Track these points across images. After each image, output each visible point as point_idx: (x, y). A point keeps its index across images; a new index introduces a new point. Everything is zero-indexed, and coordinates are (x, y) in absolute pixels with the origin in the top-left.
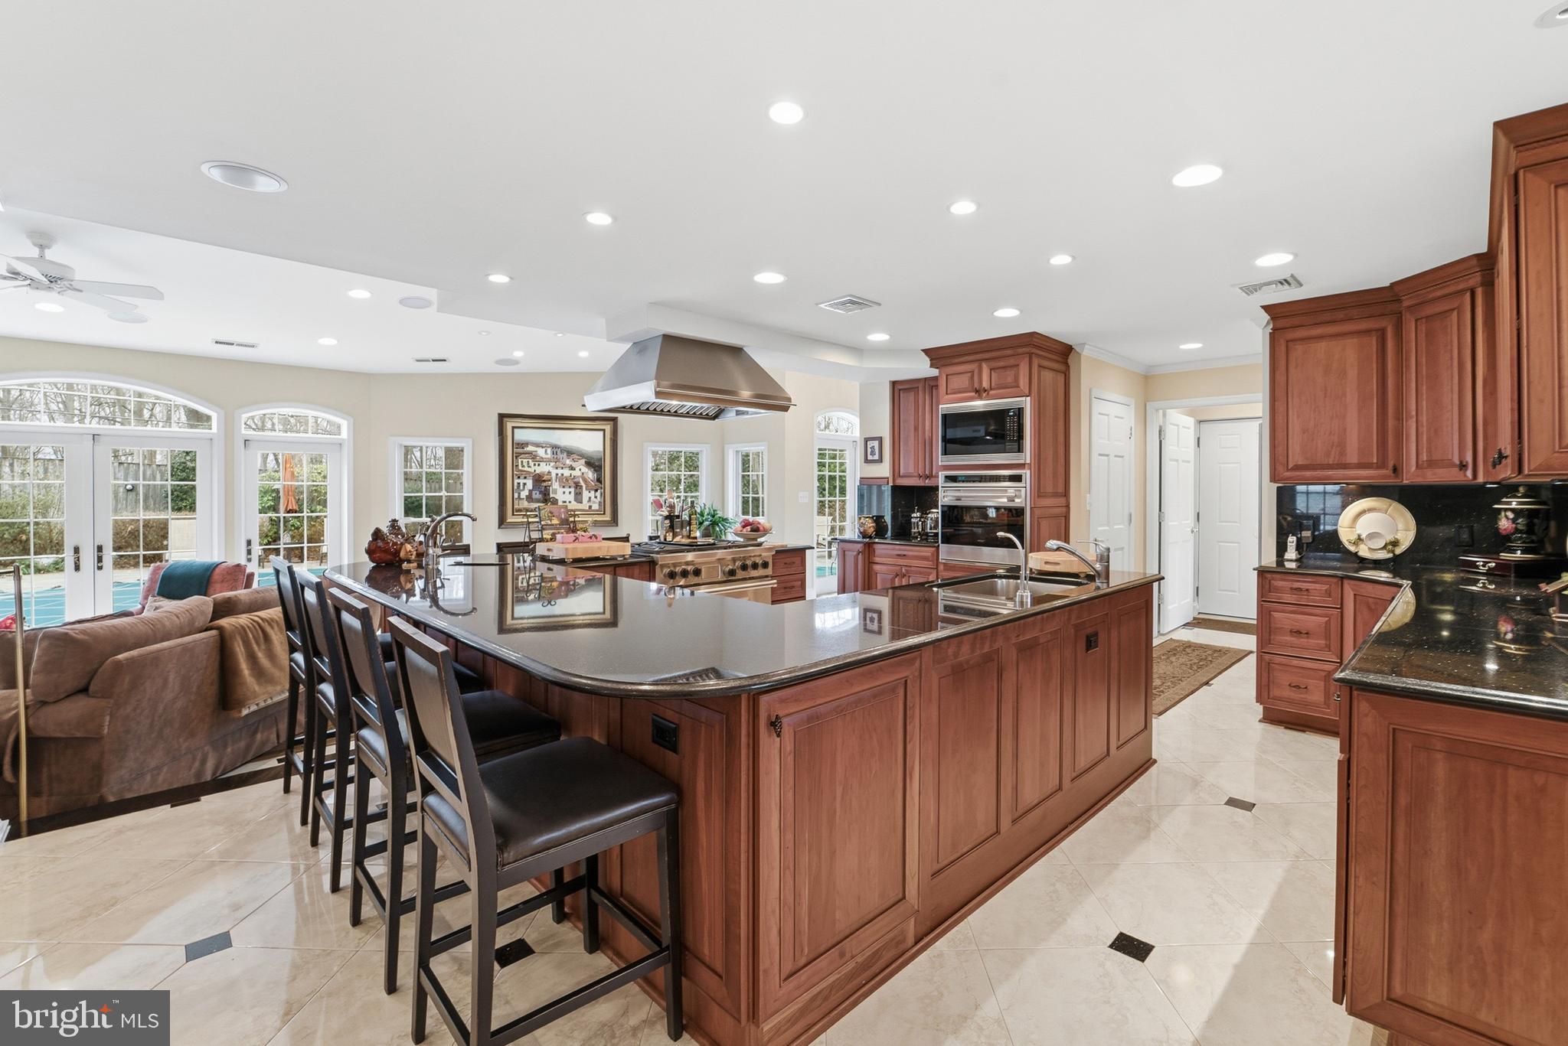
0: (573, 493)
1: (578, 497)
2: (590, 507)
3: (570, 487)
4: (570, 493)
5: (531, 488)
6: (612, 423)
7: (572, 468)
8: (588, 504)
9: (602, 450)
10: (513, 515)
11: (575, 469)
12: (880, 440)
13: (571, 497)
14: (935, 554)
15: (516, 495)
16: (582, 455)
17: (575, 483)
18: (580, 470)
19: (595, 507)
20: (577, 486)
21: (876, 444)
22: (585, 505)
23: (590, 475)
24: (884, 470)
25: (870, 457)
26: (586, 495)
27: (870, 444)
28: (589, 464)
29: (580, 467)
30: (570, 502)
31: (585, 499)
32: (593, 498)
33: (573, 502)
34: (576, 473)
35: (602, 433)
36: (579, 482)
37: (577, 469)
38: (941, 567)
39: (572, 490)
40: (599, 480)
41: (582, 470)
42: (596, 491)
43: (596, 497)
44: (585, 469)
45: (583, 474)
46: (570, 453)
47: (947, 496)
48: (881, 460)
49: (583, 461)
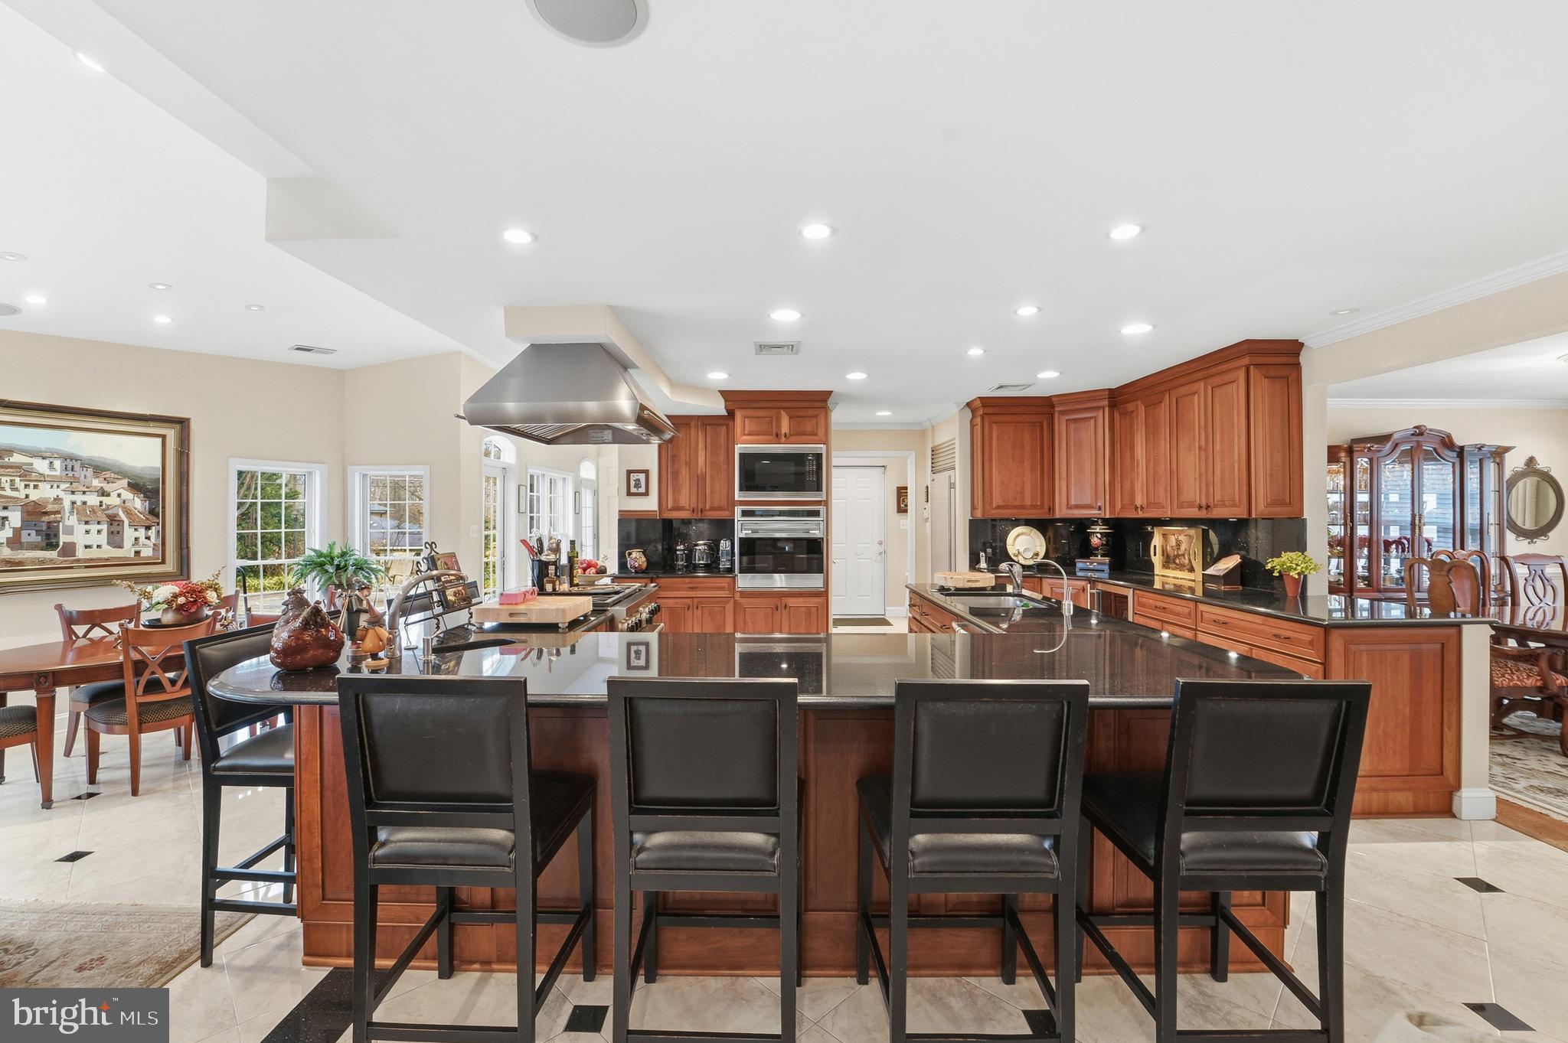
0: (105, 533)
1: (115, 538)
2: (137, 553)
3: (99, 523)
4: (99, 532)
5: (18, 526)
6: (178, 426)
7: (104, 493)
8: (133, 550)
9: (159, 465)
11: (108, 495)
12: (646, 472)
13: (103, 539)
14: (732, 584)
16: (122, 473)
17: (108, 516)
18: (119, 495)
19: (147, 552)
20: (113, 520)
21: (642, 477)
22: (127, 551)
23: (138, 503)
24: (649, 504)
25: (633, 490)
26: (129, 534)
27: (634, 477)
28: (135, 487)
29: (118, 492)
30: (99, 546)
31: (128, 541)
32: (142, 540)
33: (105, 546)
34: (112, 500)
35: (159, 440)
36: (116, 515)
37: (114, 495)
38: (738, 595)
39: (104, 527)
40: (153, 512)
41: (121, 496)
42: (148, 528)
43: (148, 538)
44: (127, 495)
45: (124, 502)
46: (99, 468)
47: (743, 529)
48: (646, 494)
49: (125, 482)
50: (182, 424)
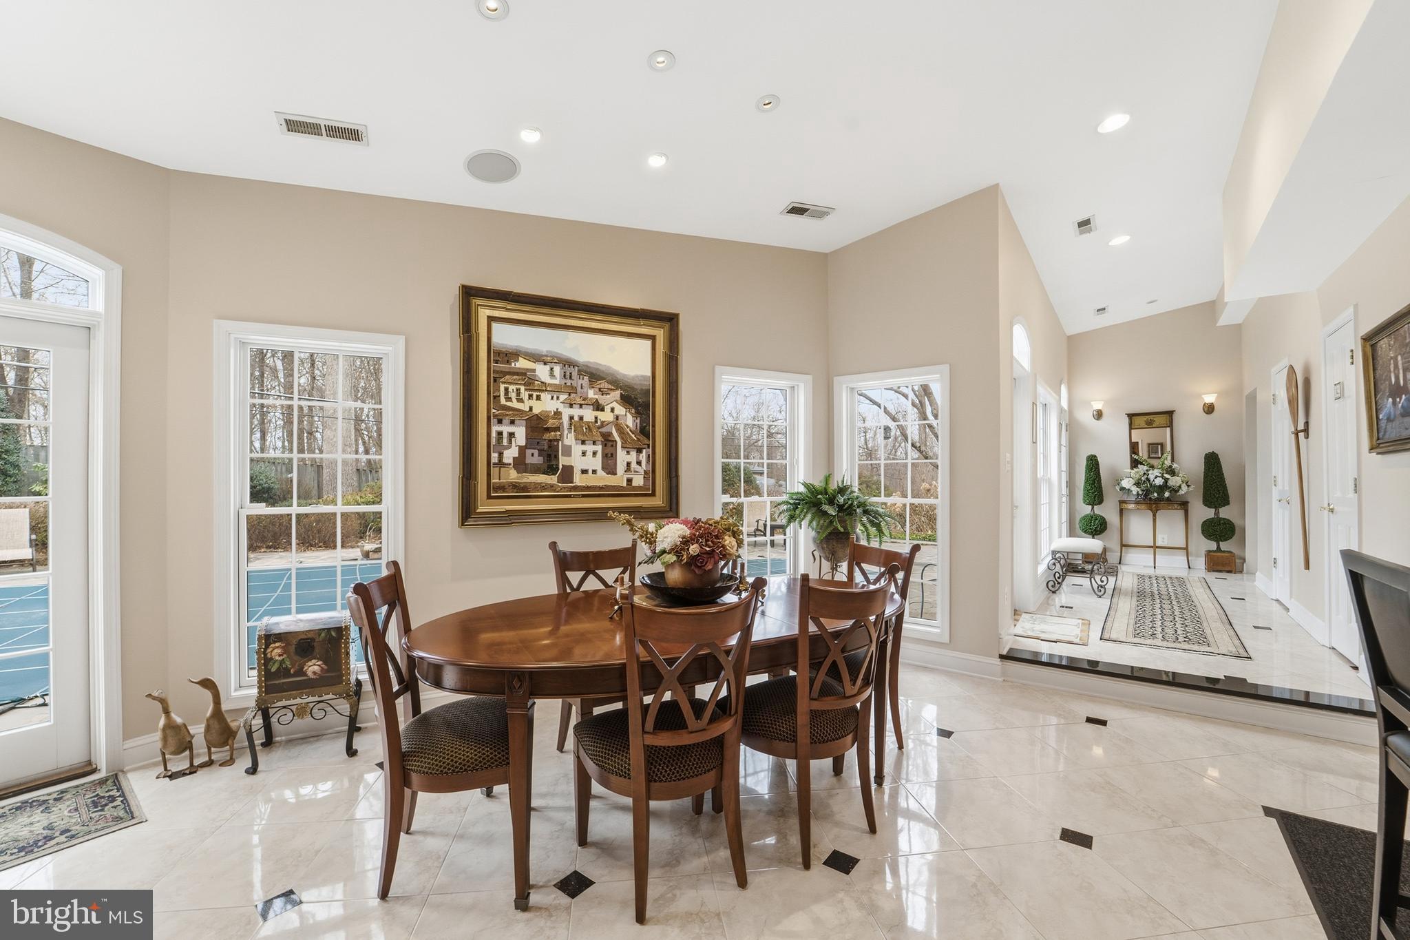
0: (599, 455)
1: (609, 465)
2: (629, 481)
3: (594, 443)
4: (595, 454)
5: (523, 443)
6: (667, 325)
7: (598, 407)
8: (626, 477)
10: (489, 497)
11: (603, 410)
13: (597, 463)
15: (495, 457)
16: (616, 383)
17: (603, 435)
18: (612, 410)
19: (638, 481)
20: (607, 441)
22: (620, 479)
23: (630, 421)
26: (622, 457)
28: (627, 400)
29: (611, 405)
30: (594, 472)
31: (621, 468)
32: (634, 465)
33: (601, 473)
34: (606, 416)
36: (610, 434)
37: (608, 408)
39: (599, 448)
40: (644, 431)
41: (615, 411)
42: (639, 451)
43: (639, 463)
44: (620, 410)
45: (617, 418)
46: (594, 376)
49: (617, 394)
50: (670, 320)
